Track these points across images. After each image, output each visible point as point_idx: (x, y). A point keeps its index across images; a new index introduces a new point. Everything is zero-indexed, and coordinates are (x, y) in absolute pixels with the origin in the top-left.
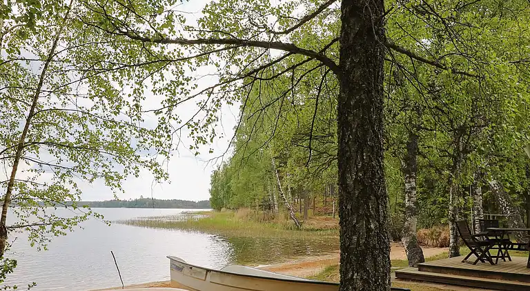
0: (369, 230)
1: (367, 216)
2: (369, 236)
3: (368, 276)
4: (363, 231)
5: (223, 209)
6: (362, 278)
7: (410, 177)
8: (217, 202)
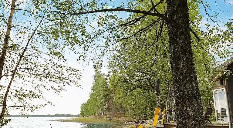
0: (193, 87)
1: (191, 80)
2: (193, 89)
3: (195, 108)
4: (190, 88)
5: (85, 117)
6: (192, 109)
7: (158, 96)
8: (82, 114)
